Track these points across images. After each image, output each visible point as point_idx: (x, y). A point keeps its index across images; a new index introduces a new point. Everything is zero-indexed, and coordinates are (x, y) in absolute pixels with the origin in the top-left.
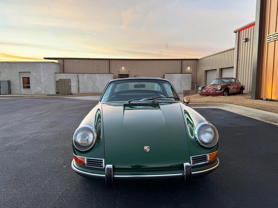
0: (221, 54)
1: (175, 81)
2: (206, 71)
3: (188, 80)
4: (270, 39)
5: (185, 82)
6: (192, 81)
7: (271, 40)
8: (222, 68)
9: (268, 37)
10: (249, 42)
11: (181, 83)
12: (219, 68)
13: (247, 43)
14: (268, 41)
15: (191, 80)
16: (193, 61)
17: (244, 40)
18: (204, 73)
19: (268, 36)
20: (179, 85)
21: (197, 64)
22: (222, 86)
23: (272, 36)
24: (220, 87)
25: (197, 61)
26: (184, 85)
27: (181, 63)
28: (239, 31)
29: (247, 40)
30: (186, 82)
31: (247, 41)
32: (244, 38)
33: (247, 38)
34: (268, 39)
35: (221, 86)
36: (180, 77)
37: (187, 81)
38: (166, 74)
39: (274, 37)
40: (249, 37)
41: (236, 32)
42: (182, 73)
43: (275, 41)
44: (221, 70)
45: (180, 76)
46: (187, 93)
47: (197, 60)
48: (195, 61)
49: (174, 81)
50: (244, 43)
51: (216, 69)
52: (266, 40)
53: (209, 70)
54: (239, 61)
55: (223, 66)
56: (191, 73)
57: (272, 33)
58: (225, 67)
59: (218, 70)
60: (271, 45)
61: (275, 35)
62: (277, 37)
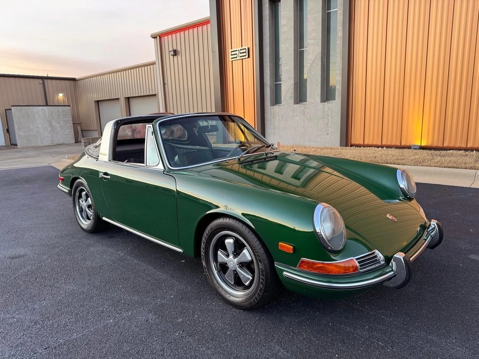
0: (122, 73)
1: (38, 122)
2: (98, 102)
3: (66, 119)
4: (236, 56)
5: (59, 123)
6: (73, 121)
7: (236, 57)
8: (129, 96)
9: (233, 53)
10: (179, 57)
11: (51, 125)
12: (124, 96)
13: (175, 57)
14: (232, 58)
15: (71, 119)
16: (67, 82)
17: (172, 53)
18: (93, 105)
19: (231, 52)
20: (49, 129)
21: (75, 88)
23: (237, 52)
25: (74, 82)
26: (58, 128)
27: (41, 86)
28: (159, 36)
29: (175, 53)
30: (62, 122)
31: (176, 55)
32: (171, 49)
33: (176, 50)
34: (232, 55)
36: (47, 113)
37: (64, 121)
38: (12, 108)
39: (241, 53)
40: (179, 49)
41: (154, 38)
42: (47, 105)
43: (242, 59)
44: (128, 99)
45: (47, 111)
46: (91, 143)
47: (74, 80)
48: (72, 82)
49: (36, 121)
50: (171, 57)
51: (117, 97)
52: (229, 57)
53: (104, 99)
54: (166, 86)
55: (132, 93)
56: (70, 106)
57: (237, 48)
58: (134, 95)
59: (122, 101)
60: (237, 65)
61: (241, 51)
62: (245, 54)
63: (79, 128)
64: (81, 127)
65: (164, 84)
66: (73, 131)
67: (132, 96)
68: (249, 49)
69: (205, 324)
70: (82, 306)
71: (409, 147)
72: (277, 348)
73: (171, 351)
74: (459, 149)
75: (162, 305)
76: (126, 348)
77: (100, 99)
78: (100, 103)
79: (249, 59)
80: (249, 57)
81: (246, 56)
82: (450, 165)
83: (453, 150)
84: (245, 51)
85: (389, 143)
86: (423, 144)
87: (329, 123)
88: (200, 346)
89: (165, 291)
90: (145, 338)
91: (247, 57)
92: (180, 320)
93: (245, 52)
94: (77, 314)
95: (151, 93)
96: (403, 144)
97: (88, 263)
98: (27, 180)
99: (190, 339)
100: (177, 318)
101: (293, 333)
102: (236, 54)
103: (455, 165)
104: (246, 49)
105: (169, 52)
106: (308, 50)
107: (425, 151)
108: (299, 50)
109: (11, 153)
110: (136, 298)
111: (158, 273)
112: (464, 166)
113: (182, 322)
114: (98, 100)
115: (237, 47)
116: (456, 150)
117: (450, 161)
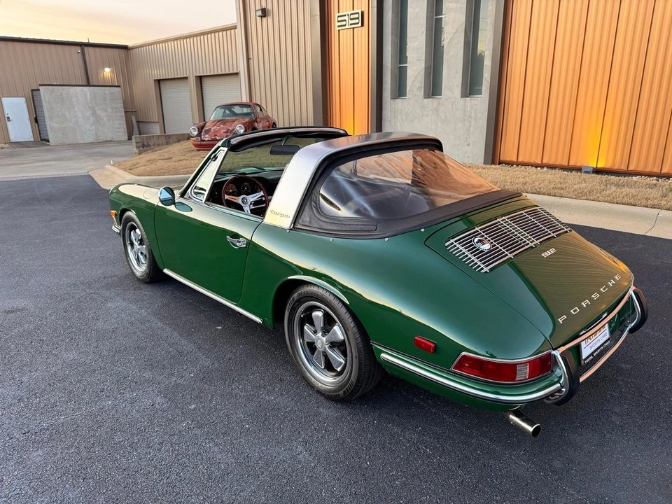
0: (192, 39)
1: (76, 109)
2: (159, 82)
3: (114, 105)
4: (344, 23)
5: (106, 111)
6: (125, 108)
7: (345, 25)
8: (202, 74)
9: (340, 19)
10: (270, 19)
11: (94, 114)
12: (195, 75)
13: (264, 19)
14: (339, 26)
15: (122, 105)
16: (116, 51)
17: (260, 13)
18: (152, 88)
19: (339, 17)
20: (92, 119)
21: (127, 59)
22: (246, 123)
23: (346, 18)
24: (243, 126)
25: (126, 50)
26: (105, 119)
27: (80, 55)
29: (264, 13)
30: (109, 110)
31: (265, 16)
32: (258, 7)
33: (265, 9)
34: (339, 21)
35: (243, 124)
36: (88, 96)
37: (112, 109)
38: (41, 88)
39: (351, 19)
40: (269, 7)
42: (88, 85)
43: (353, 28)
44: (200, 79)
45: (88, 93)
46: (146, 144)
47: (125, 48)
48: (122, 51)
49: (75, 107)
50: (259, 19)
51: (185, 76)
52: (335, 25)
53: (167, 77)
54: (251, 61)
55: (205, 70)
56: (119, 86)
57: (346, 11)
58: (209, 74)
59: (192, 81)
60: (346, 36)
61: (352, 16)
62: (357, 21)
63: (133, 118)
64: (136, 118)
65: (248, 59)
66: (125, 122)
67: (205, 74)
68: (362, 13)
69: (222, 413)
70: (79, 381)
71: (579, 169)
72: (300, 448)
73: (172, 445)
74: (650, 175)
75: (177, 386)
76: (119, 438)
77: (162, 78)
78: (162, 83)
79: (363, 28)
80: (362, 25)
81: (358, 23)
82: (626, 200)
83: (641, 175)
84: (357, 16)
85: (552, 162)
86: (601, 165)
87: (471, 128)
88: (207, 441)
89: (185, 367)
90: (144, 427)
91: (360, 25)
92: (193, 406)
93: (358, 18)
94: (71, 392)
95: (231, 71)
96: (572, 163)
97: (100, 324)
98: (50, 199)
99: (198, 432)
100: (190, 404)
101: (325, 431)
102: (345, 20)
103: (632, 201)
104: (358, 13)
105: (256, 11)
106: (447, 18)
107: (599, 176)
108: (435, 17)
109: (39, 154)
110: (147, 375)
111: (184, 342)
112: (644, 202)
113: (195, 409)
114: (159, 78)
115: (346, 9)
116: (645, 176)
117: (627, 195)
